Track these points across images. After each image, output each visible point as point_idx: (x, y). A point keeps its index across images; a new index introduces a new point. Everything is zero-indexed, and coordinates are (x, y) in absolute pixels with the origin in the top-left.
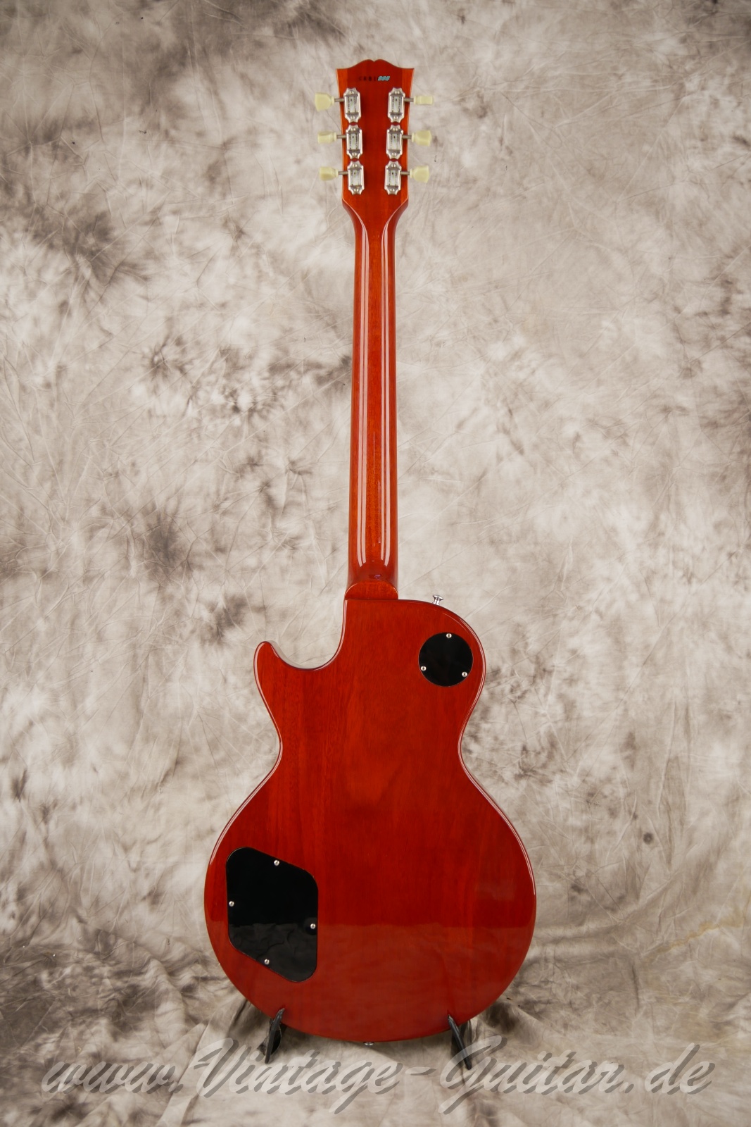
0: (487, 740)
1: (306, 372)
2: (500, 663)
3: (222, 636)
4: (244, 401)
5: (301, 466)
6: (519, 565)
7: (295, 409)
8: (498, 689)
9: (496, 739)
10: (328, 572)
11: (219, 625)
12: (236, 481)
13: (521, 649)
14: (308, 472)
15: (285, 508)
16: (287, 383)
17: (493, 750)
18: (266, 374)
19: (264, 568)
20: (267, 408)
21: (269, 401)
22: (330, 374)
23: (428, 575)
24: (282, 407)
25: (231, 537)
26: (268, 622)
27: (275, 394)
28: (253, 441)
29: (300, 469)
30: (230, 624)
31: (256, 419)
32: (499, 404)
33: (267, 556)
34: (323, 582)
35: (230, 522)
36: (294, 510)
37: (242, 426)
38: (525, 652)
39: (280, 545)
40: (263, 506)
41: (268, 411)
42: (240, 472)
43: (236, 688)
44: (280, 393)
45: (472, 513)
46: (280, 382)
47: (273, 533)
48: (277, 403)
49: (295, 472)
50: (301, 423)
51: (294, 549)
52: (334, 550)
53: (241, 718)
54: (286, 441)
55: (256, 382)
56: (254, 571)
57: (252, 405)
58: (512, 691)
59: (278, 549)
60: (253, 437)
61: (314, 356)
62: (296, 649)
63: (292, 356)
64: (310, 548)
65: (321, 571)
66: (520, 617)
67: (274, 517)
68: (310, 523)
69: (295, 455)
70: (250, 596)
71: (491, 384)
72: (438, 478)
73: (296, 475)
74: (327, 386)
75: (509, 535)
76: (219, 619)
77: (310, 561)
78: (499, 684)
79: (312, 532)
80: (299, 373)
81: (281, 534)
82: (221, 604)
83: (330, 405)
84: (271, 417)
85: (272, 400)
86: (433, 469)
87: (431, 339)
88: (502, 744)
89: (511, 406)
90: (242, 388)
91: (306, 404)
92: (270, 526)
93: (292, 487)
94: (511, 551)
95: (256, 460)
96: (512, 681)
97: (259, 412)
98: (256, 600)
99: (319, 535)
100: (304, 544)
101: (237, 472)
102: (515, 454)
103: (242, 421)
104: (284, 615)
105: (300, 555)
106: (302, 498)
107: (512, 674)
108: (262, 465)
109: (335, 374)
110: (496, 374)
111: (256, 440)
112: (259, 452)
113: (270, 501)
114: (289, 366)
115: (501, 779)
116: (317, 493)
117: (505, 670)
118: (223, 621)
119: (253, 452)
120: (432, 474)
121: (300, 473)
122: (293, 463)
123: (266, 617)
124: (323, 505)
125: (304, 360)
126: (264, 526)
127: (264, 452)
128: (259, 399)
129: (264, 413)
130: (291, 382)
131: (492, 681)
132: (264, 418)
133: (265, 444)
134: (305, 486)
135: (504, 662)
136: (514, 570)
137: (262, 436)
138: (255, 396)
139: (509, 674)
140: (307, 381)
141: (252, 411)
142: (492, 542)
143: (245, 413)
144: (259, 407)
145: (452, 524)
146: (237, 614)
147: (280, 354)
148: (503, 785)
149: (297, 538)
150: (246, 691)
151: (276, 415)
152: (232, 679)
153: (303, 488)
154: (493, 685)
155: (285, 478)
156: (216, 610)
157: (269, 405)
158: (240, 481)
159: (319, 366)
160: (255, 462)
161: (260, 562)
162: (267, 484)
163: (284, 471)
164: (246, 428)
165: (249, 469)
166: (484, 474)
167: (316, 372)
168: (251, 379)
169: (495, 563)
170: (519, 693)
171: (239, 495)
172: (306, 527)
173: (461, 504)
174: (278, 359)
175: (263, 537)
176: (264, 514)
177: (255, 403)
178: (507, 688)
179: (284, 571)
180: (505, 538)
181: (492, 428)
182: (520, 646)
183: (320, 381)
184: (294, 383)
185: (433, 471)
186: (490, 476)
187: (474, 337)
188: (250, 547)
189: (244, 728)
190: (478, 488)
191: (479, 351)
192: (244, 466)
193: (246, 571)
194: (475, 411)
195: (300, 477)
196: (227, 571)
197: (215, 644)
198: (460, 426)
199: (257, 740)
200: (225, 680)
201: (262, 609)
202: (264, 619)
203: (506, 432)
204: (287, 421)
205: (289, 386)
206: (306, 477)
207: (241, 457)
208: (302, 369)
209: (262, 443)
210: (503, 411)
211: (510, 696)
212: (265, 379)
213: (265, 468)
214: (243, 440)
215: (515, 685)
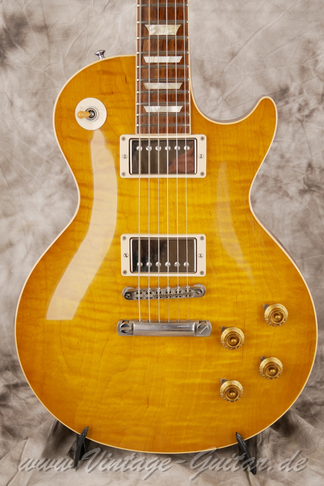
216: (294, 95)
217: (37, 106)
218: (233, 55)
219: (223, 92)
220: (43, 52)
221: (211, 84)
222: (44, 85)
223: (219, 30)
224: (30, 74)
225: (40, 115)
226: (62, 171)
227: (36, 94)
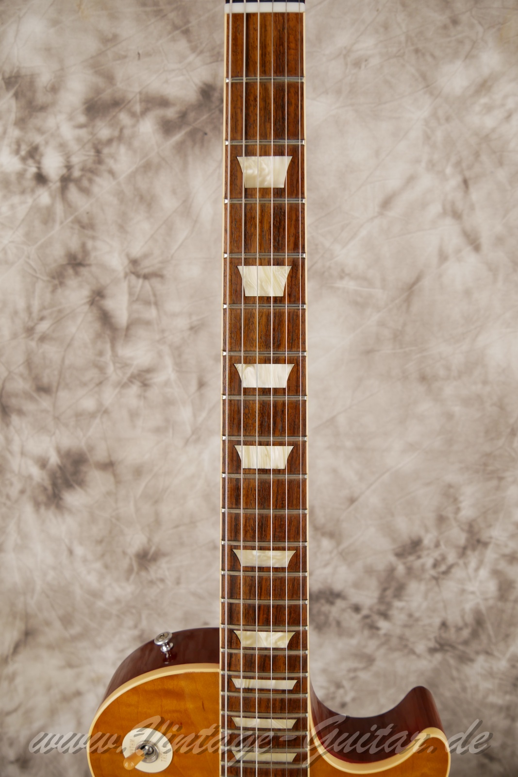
0: (399, 617)
1: (144, 112)
2: (422, 533)
3: (61, 499)
4: (53, 164)
5: (147, 266)
6: (457, 409)
7: (132, 177)
8: (417, 564)
9: (410, 615)
10: (195, 416)
11: (54, 485)
12: (53, 291)
13: (451, 516)
14: (157, 275)
15: (128, 328)
16: (116, 133)
17: (405, 626)
18: (82, 119)
19: (106, 412)
20: (89, 175)
21: (90, 164)
22: (183, 116)
23: (332, 420)
24: (111, 172)
25: (56, 373)
26: (118, 482)
27: (98, 152)
28: (72, 228)
29: (146, 271)
30: (69, 485)
31: (73, 193)
32: (449, 170)
33: (109, 395)
34: (189, 429)
35: (52, 351)
36: (141, 332)
37: (53, 205)
38: (456, 519)
39: (125, 380)
40: (97, 326)
41: (91, 181)
42: (58, 278)
43: (85, 560)
44: (106, 151)
45: (397, 337)
46: (104, 132)
47: (114, 363)
48: (103, 168)
49: (138, 276)
50: (142, 198)
51: (145, 385)
52: (201, 385)
53: (96, 595)
54: (122, 228)
55: (68, 132)
56: (93, 415)
57: (64, 171)
58: (435, 565)
59: (124, 385)
60: (73, 222)
61: (156, 84)
62: (157, 514)
63: (120, 85)
64: (167, 383)
65: (185, 414)
66: (452, 477)
67: (113, 341)
68: (166, 349)
69: (137, 250)
70: (91, 449)
71: (439, 135)
72: (349, 285)
73: (141, 281)
74: (178, 137)
75: (448, 368)
76: (53, 477)
77: (169, 402)
78: (419, 557)
79: (168, 361)
80: (133, 115)
81: (125, 365)
82: (54, 459)
83: (185, 168)
84: (96, 189)
85: (94, 162)
86: (343, 271)
87: (345, 53)
88: (417, 620)
89: (468, 174)
90: (47, 143)
91: (147, 167)
92: (109, 353)
93: (135, 298)
94: (449, 390)
95: (80, 256)
96: (436, 554)
97: (77, 181)
98: (100, 454)
99: (180, 366)
100: (158, 378)
101: (53, 278)
102: (467, 250)
103: (53, 197)
104: (138, 472)
105: (153, 393)
106: (152, 313)
107: (437, 545)
108: (89, 265)
109: (192, 115)
110: (448, 119)
111: (77, 227)
112: (84, 245)
113: (105, 318)
114: (117, 103)
115: (412, 652)
116: (173, 305)
117: (428, 540)
118: (59, 481)
119: (74, 244)
120: (342, 278)
121: (146, 277)
122: (134, 262)
123: (115, 475)
124: (182, 323)
125: (140, 93)
126: (101, 354)
127: (90, 244)
128: (75, 160)
129: (85, 183)
130: (121, 130)
131: (410, 554)
132: (85, 192)
133: (89, 232)
134: (155, 295)
135: (427, 531)
136: (450, 416)
137: (85, 220)
138: (68, 156)
139: (432, 545)
140: (147, 128)
141: (66, 180)
142: (423, 378)
143: (55, 185)
144: (76, 173)
145: (369, 352)
146: (76, 472)
147: (101, 82)
148: (413, 657)
149: (149, 371)
150: (98, 565)
151: (103, 186)
152: (79, 551)
153: (152, 299)
154: (411, 558)
155: (124, 285)
156: (48, 467)
157: (92, 171)
158: (59, 291)
159: (164, 102)
160: (78, 261)
161: (100, 404)
162: (98, 296)
163: (122, 275)
164: (59, 208)
165: (70, 271)
166: (418, 279)
167: (159, 112)
168: (58, 128)
169: (426, 406)
170: (443, 568)
171: (60, 311)
172: (160, 355)
173: (382, 324)
174: (98, 91)
175: (101, 369)
176: (99, 336)
177: (69, 167)
178: (429, 562)
179: (134, 415)
180: (442, 373)
181: (435, 209)
182: (449, 512)
183: (167, 127)
184: (127, 132)
185: (343, 274)
186: (426, 282)
187: (417, 51)
188: (84, 384)
189: (100, 604)
190: (408, 301)
191: (424, 77)
192: (63, 267)
193: (81, 417)
194: (411, 180)
195: (147, 283)
196: (57, 419)
197: (53, 508)
198: (386, 203)
199: (118, 616)
200: (71, 552)
201: (109, 466)
202: (112, 479)
203: (457, 215)
204: (120, 195)
205: (120, 138)
206: (155, 281)
207: (57, 253)
208: (138, 108)
209: (86, 232)
210: (454, 181)
211: (433, 572)
212: (81, 126)
213: (94, 269)
214: (57, 227)
215: (439, 558)
216: (429, 549)
217: (103, 555)
218: (352, 500)
219: (339, 544)
220: (109, 494)
221: (324, 534)
222: (110, 532)
223: (335, 471)
224: (93, 519)
225: (106, 567)
226: (136, 626)
227: (100, 542)
